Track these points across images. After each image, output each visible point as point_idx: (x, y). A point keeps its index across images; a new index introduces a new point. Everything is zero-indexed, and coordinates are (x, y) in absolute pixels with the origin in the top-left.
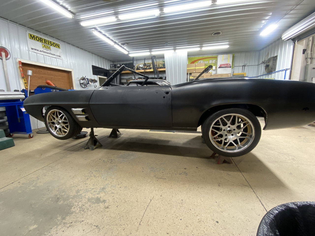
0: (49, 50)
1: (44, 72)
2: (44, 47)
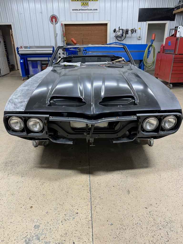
1: (82, 29)
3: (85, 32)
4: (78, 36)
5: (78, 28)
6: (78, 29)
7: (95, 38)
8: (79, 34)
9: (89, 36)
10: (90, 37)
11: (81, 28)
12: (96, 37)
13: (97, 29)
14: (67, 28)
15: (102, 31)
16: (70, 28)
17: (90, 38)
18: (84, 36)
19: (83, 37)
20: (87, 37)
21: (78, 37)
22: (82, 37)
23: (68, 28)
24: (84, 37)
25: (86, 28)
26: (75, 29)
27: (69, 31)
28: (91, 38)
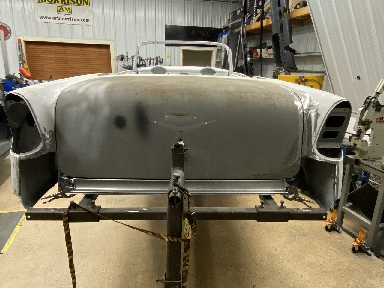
0: (68, 13)
1: (63, 50)
2: (59, 10)
3: (69, 57)
4: (54, 62)
5: (55, 48)
6: (55, 50)
7: (89, 68)
8: (56, 58)
9: (77, 63)
10: (80, 65)
11: (60, 49)
12: (91, 66)
13: (92, 52)
14: (32, 47)
15: (101, 57)
16: (38, 47)
17: (80, 67)
18: (66, 63)
19: (65, 65)
20: (73, 65)
21: (55, 64)
22: (63, 65)
23: (34, 47)
24: (67, 65)
25: (71, 49)
26: (49, 50)
27: (36, 53)
28: (82, 67)
